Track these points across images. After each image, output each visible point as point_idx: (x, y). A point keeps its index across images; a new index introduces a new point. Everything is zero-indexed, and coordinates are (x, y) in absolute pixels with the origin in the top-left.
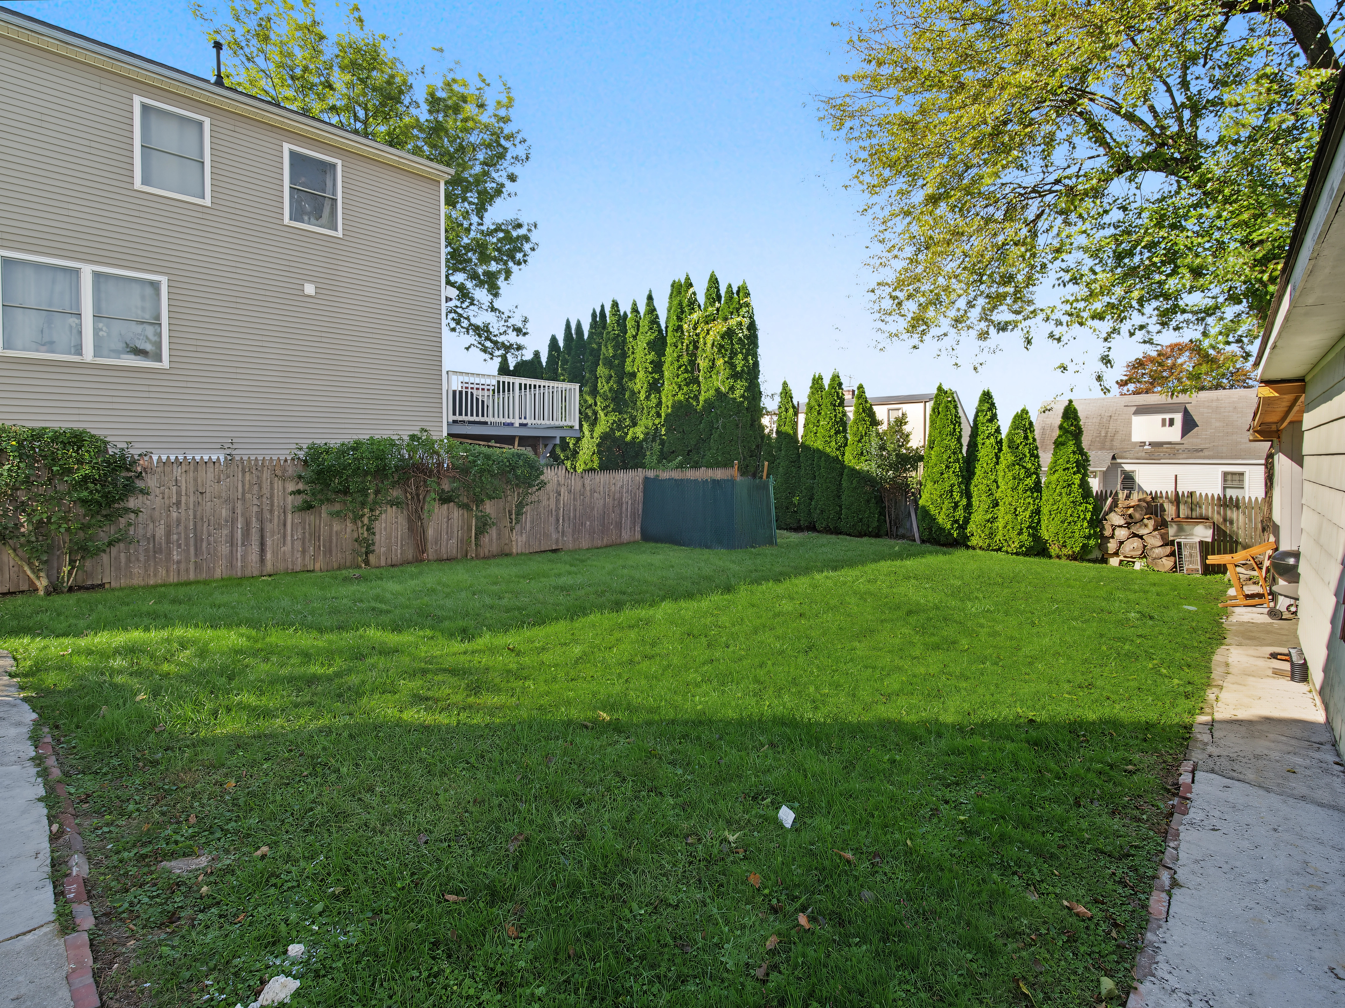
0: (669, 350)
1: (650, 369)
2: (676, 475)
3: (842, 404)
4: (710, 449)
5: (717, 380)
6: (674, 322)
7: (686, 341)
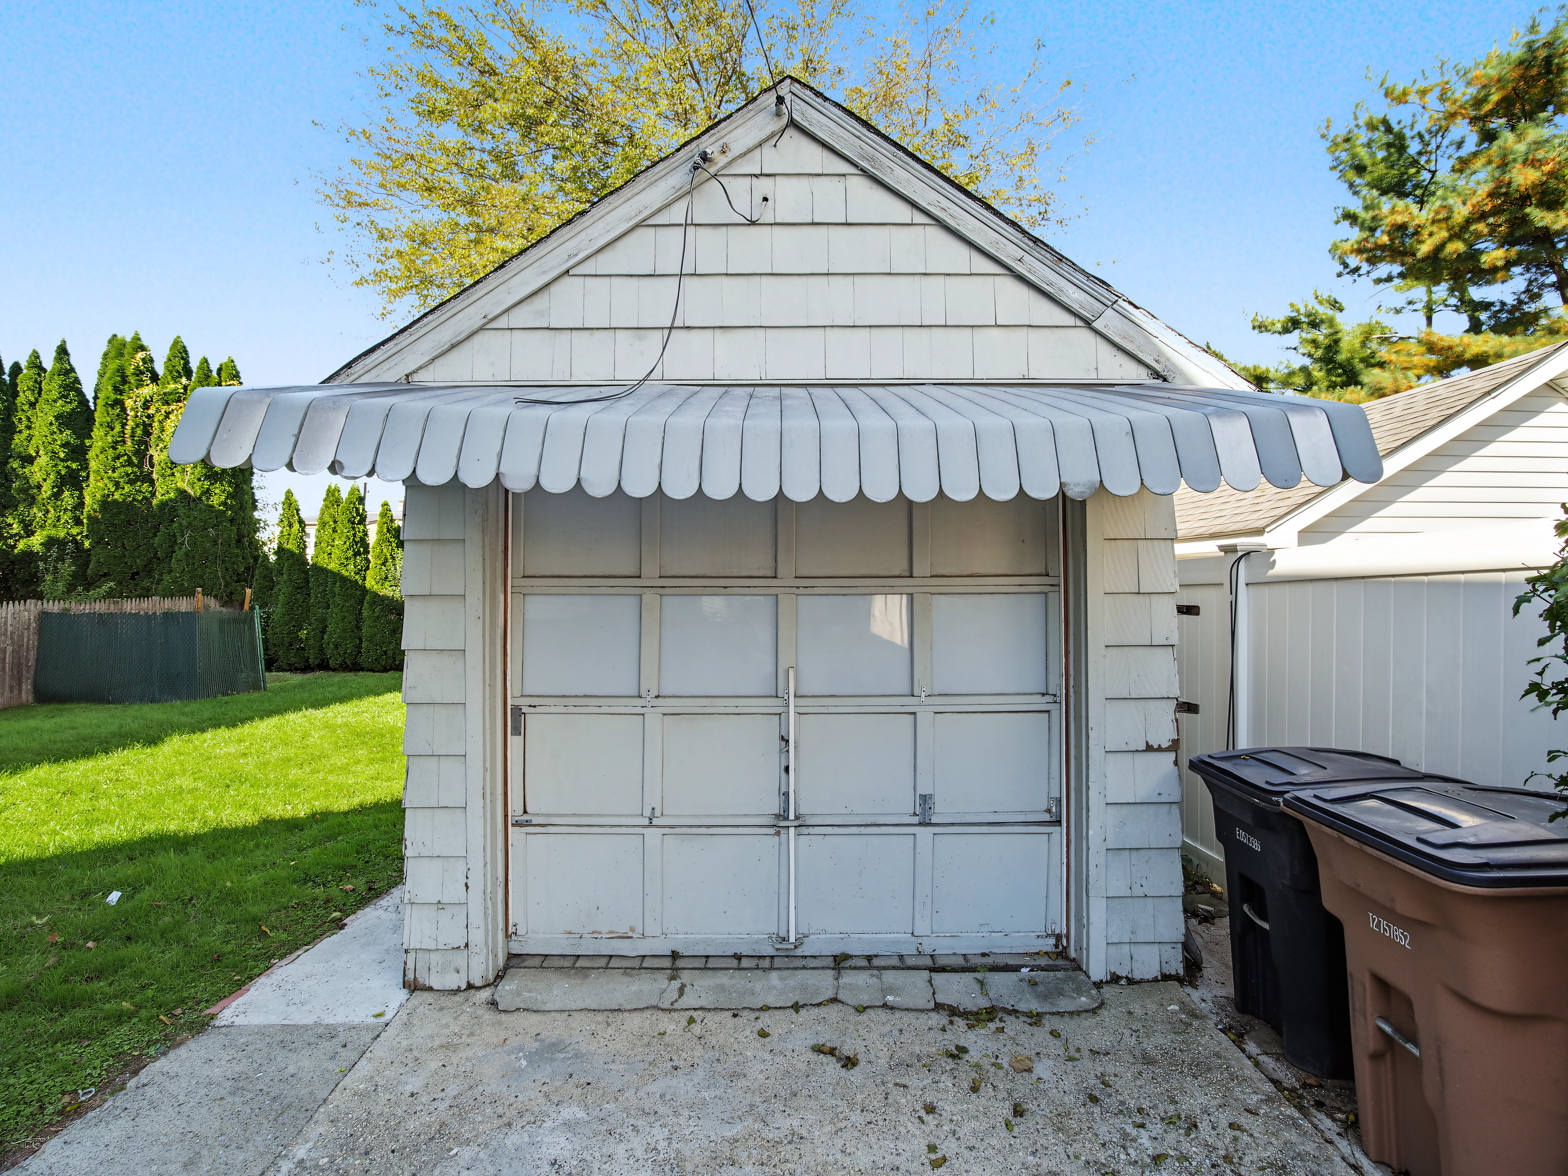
0: (98, 432)
1: (62, 455)
2: (100, 607)
3: (363, 521)
4: (170, 572)
5: (183, 480)
6: (108, 392)
7: (131, 423)
